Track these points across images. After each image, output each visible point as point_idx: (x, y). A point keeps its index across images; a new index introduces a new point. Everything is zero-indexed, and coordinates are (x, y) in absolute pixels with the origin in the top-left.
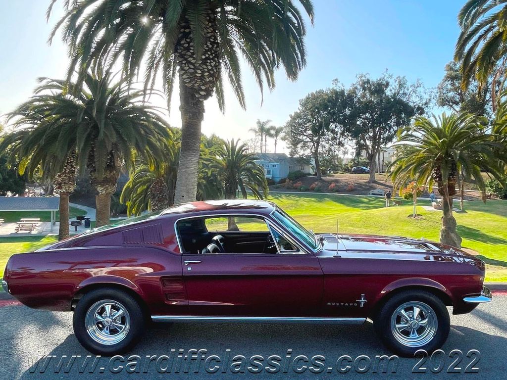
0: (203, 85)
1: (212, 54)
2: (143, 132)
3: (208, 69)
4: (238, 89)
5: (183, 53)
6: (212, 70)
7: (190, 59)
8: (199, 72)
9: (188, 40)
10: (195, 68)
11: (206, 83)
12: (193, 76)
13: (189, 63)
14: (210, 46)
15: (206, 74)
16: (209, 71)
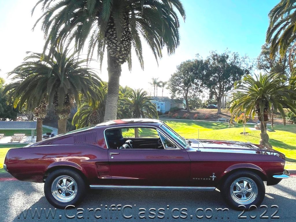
0: (121, 56)
1: (126, 38)
2: (86, 83)
3: (124, 46)
4: (141, 58)
5: (109, 37)
6: (126, 47)
7: (114, 41)
8: (119, 48)
9: (113, 30)
10: (117, 46)
11: (123, 54)
12: (115, 51)
13: (113, 43)
14: (125, 33)
15: (123, 49)
16: (124, 47)
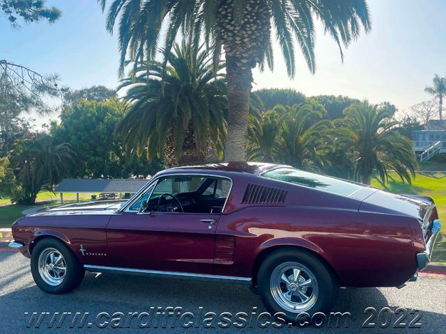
0: (245, 52)
1: (252, 17)
3: (247, 34)
5: (221, 21)
6: (253, 34)
7: (228, 27)
8: (238, 38)
9: (226, 7)
10: (234, 35)
11: (249, 49)
12: (233, 44)
13: (227, 30)
14: (250, 9)
15: (246, 40)
16: (249, 36)
